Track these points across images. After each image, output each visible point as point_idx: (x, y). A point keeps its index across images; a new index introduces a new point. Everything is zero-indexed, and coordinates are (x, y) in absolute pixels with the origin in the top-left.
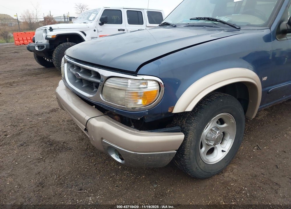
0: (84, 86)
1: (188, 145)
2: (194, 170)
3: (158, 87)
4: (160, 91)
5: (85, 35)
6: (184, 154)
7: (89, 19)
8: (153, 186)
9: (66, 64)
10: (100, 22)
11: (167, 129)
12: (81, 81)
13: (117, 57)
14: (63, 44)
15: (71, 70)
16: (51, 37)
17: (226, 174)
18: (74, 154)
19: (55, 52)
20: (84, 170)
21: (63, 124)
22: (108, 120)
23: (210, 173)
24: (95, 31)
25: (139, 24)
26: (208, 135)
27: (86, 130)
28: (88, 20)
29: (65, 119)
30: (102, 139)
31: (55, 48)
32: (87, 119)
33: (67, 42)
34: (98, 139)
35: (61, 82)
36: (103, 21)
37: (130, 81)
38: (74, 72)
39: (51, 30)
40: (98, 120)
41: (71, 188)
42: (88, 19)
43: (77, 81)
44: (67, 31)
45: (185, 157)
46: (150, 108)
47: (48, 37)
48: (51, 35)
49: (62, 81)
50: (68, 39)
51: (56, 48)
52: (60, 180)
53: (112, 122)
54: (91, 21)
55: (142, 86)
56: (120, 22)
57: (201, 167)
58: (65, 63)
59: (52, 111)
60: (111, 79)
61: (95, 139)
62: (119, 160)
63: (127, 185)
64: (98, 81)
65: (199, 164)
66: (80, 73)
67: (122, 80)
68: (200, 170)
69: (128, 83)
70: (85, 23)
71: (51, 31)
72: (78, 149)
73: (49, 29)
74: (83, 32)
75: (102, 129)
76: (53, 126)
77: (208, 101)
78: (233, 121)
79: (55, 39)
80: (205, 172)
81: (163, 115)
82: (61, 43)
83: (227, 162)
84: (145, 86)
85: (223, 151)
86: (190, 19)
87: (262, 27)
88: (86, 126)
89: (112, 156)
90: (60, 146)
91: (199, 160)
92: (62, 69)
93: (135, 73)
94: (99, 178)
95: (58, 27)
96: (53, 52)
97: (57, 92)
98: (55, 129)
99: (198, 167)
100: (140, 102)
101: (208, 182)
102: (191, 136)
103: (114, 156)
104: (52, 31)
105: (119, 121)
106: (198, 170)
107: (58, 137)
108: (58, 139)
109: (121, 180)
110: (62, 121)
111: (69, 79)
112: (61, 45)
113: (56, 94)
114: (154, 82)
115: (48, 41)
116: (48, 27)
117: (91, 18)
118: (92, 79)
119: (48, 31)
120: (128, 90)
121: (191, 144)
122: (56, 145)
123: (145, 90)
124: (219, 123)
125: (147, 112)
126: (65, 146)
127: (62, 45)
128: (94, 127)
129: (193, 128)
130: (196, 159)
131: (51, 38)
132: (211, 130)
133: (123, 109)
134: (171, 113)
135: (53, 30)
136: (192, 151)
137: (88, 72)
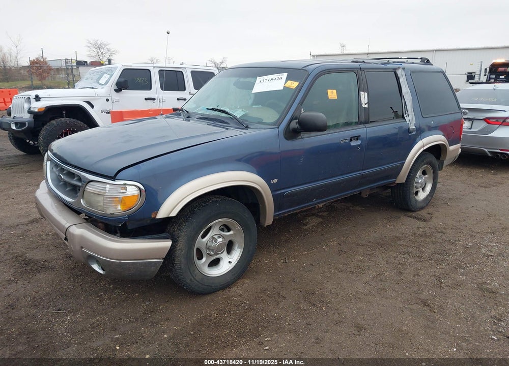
0: (68, 189)
1: (178, 253)
2: (188, 281)
3: (138, 191)
4: (141, 196)
5: (92, 106)
6: (175, 264)
7: (100, 82)
8: (145, 303)
9: (49, 163)
10: (116, 88)
11: (153, 236)
12: (66, 184)
13: (98, 161)
14: (56, 120)
15: (54, 169)
16: (36, 110)
17: (233, 289)
18: (56, 274)
19: (43, 132)
20: (67, 291)
21: (46, 238)
22: (90, 227)
23: (210, 286)
24: (107, 100)
25: (178, 90)
26: (208, 244)
27: (66, 239)
28: (98, 83)
29: (51, 232)
30: (82, 247)
31: (43, 125)
32: (67, 227)
33: (63, 118)
34: (78, 248)
35: (43, 184)
36: (121, 86)
37: (108, 186)
38: (57, 173)
39: (37, 98)
40: (78, 227)
41: (48, 309)
42: (98, 81)
43: (61, 183)
44: (62, 100)
45: (176, 267)
46: (130, 213)
47: (32, 109)
48: (37, 106)
49: (44, 181)
50: (64, 112)
51: (45, 127)
52: (35, 301)
53: (94, 230)
54: (103, 85)
55: (121, 191)
56: (149, 87)
57: (196, 278)
58: (48, 160)
59: (32, 222)
60: (91, 183)
61: (74, 247)
62: (101, 272)
63: (115, 303)
64: (80, 184)
65: (194, 275)
66: (63, 174)
67: (101, 185)
68: (195, 281)
69: (105, 188)
70: (93, 88)
71: (37, 101)
72: (63, 268)
73: (34, 97)
74: (89, 103)
75: (82, 238)
76: (32, 241)
77: (202, 205)
78: (239, 227)
79: (42, 113)
80: (202, 284)
81: (149, 222)
82: (53, 119)
83: (235, 274)
84: (124, 191)
85: (230, 262)
86: (207, 109)
87: (272, 125)
88: (65, 235)
89: (92, 266)
90: (39, 265)
91: (194, 271)
92: (45, 167)
93: (113, 178)
94: (84, 297)
95: (49, 95)
96: (40, 132)
97: (36, 195)
98: (34, 245)
99: (192, 278)
100: (119, 207)
101: (209, 297)
102: (181, 244)
103: (96, 267)
104: (39, 101)
105: (103, 229)
106: (193, 281)
107: (37, 255)
108: (37, 257)
109: (109, 299)
110: (46, 235)
111: (52, 180)
112: (52, 122)
113: (36, 198)
114: (134, 187)
115: (33, 115)
116: (33, 93)
117: (103, 81)
118: (75, 182)
119: (33, 100)
120: (106, 195)
121: (182, 251)
122: (34, 264)
123: (124, 195)
124: (226, 230)
125: (126, 217)
126: (45, 265)
127: (54, 122)
128: (73, 235)
129: (183, 235)
130: (189, 269)
131: (37, 112)
132: (213, 238)
133: (103, 215)
134: (154, 218)
135: (41, 99)
136: (183, 260)
137: (71, 175)
